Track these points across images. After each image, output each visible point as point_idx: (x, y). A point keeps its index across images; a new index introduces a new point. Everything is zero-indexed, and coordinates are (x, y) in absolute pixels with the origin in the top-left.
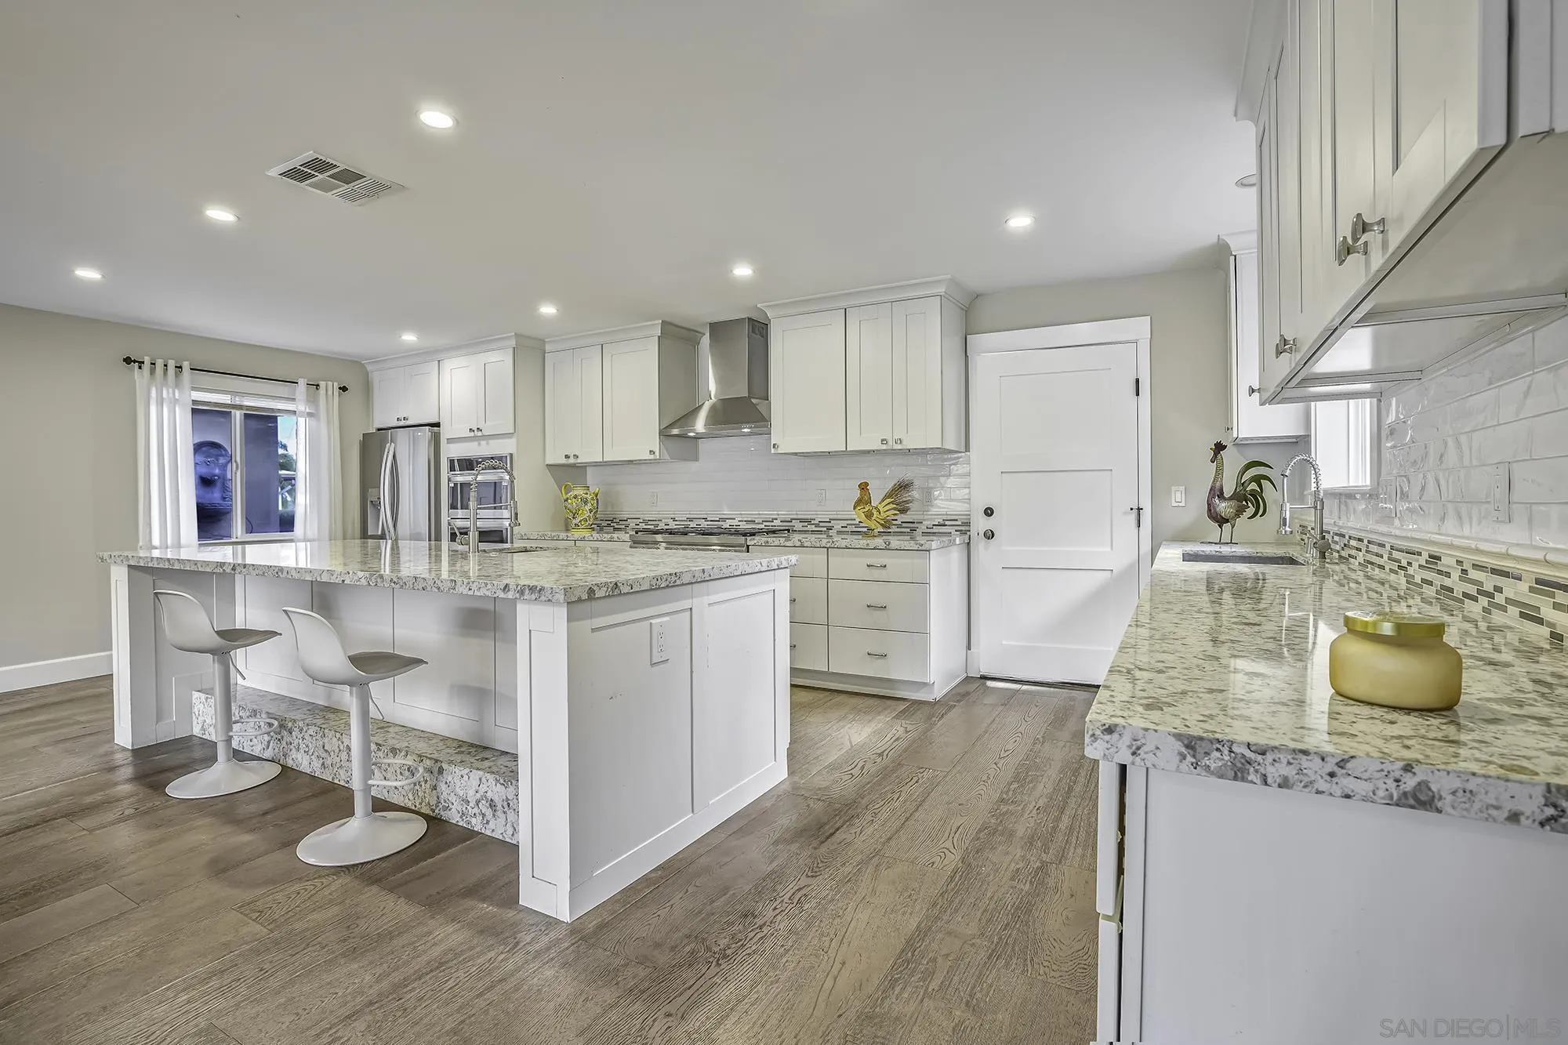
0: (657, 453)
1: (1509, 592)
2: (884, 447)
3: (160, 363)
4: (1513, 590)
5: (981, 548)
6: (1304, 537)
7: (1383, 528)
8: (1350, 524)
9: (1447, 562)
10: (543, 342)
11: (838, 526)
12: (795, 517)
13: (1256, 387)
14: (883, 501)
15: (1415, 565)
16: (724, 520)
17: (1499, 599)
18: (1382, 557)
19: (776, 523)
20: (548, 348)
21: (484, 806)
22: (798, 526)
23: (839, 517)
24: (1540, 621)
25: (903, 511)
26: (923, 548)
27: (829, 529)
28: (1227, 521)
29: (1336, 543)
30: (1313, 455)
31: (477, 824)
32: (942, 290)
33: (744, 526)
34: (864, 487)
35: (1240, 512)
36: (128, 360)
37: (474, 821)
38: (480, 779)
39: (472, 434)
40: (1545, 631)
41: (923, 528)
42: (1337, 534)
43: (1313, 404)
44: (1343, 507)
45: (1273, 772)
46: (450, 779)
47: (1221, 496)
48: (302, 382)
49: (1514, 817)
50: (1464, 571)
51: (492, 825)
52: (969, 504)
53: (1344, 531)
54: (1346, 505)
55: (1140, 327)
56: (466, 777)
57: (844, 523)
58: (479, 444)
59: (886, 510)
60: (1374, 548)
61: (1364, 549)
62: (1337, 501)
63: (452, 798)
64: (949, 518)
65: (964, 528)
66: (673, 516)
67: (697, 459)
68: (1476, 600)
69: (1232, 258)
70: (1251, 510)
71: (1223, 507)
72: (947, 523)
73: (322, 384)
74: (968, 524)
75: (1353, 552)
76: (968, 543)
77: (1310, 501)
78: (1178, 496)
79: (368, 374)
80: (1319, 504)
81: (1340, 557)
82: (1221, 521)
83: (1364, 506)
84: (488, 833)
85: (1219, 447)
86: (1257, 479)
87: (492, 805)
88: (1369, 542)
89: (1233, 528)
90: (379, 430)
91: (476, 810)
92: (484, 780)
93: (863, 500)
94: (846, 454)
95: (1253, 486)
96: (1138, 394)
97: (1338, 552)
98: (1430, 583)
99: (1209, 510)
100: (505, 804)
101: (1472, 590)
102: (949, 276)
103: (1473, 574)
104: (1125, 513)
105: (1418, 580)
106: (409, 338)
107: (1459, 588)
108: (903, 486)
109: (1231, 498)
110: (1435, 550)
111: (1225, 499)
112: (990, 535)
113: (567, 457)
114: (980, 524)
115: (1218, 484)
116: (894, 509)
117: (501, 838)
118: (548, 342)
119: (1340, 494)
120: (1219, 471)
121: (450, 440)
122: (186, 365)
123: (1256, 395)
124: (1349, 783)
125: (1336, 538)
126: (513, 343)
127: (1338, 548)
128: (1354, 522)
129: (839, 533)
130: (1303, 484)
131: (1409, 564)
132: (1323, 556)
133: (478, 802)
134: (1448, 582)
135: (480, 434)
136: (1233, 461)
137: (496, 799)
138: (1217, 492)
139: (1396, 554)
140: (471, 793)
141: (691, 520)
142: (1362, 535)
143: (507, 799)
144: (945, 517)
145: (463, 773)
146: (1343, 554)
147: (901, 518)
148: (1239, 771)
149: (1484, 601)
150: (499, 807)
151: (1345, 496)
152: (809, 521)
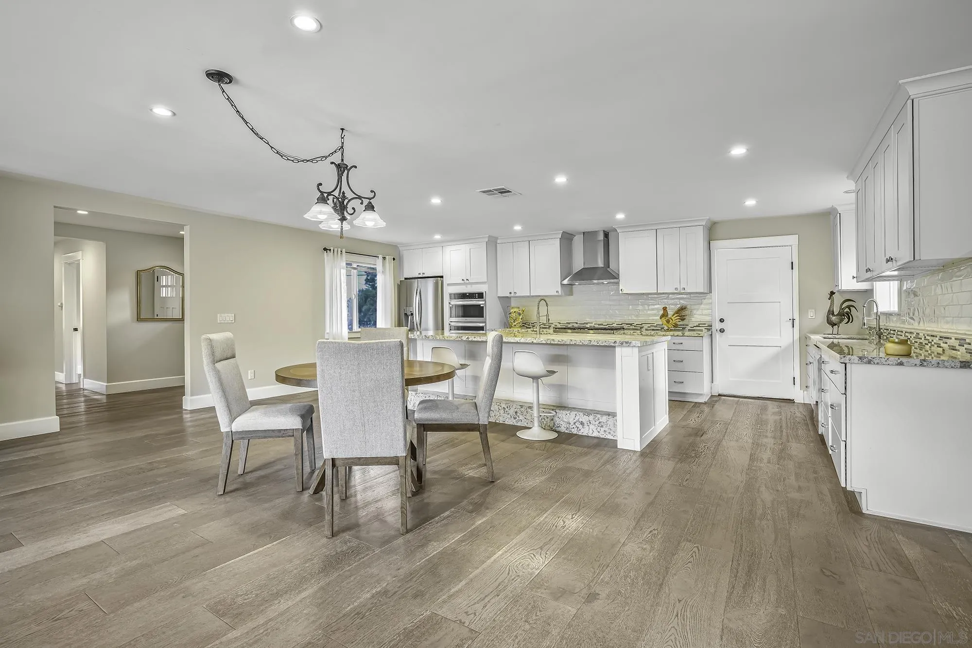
0: (560, 292)
1: (935, 341)
2: (676, 291)
3: (336, 250)
4: (936, 340)
5: (717, 336)
6: (870, 331)
7: (902, 326)
8: (890, 325)
9: (921, 335)
10: (497, 238)
11: (646, 326)
12: (624, 322)
13: (855, 276)
14: (674, 315)
15: (912, 337)
16: (587, 324)
17: (933, 343)
18: (902, 336)
19: (614, 325)
20: (498, 241)
21: (578, 424)
22: (626, 327)
23: (646, 322)
24: (940, 347)
25: (683, 320)
26: (700, 335)
27: (641, 328)
28: (836, 325)
29: (885, 333)
30: (875, 298)
31: (575, 431)
32: (704, 223)
33: (597, 326)
34: (665, 309)
35: (841, 321)
36: (325, 249)
37: (573, 430)
38: (576, 414)
39: (463, 282)
40: (942, 349)
41: (688, 328)
42: (885, 329)
43: (875, 283)
44: (888, 319)
45: (876, 362)
46: (560, 415)
47: (833, 314)
48: (381, 257)
49: (916, 365)
50: (925, 337)
51: (582, 431)
52: (712, 316)
53: (888, 328)
54: (889, 317)
55: (793, 240)
56: (568, 415)
57: (649, 325)
58: (467, 287)
59: (675, 319)
60: (899, 333)
61: (896, 334)
62: (885, 317)
63: (562, 423)
64: (702, 323)
65: (709, 328)
66: (559, 322)
67: (572, 295)
68: (927, 345)
69: (839, 215)
70: (846, 320)
71: (834, 318)
72: (700, 325)
73: (387, 257)
74: (711, 326)
75: (892, 336)
76: (711, 335)
77: (874, 317)
78: (811, 314)
79: (400, 251)
80: (878, 316)
81: (887, 338)
82: (833, 325)
83: (896, 319)
84: (580, 434)
85: (832, 293)
86: (849, 307)
87: (582, 423)
88: (898, 331)
89: (838, 327)
90: (406, 279)
91: (574, 426)
92: (578, 415)
93: (664, 315)
94: (657, 294)
95: (847, 310)
96: (792, 269)
97: (886, 336)
98: (917, 342)
99: (828, 320)
100: (588, 423)
101: (927, 342)
102: (708, 218)
103: (927, 337)
104: (787, 321)
105: (913, 342)
106: (438, 237)
107: (924, 342)
108: (683, 309)
109: (837, 315)
110: (918, 331)
111: (835, 315)
112: (722, 331)
113: (510, 293)
114: (717, 326)
115: (832, 309)
116: (679, 319)
117: (587, 435)
118: (500, 239)
119: (887, 314)
120: (832, 304)
121: (448, 285)
122: (344, 251)
123: (855, 279)
124: (889, 362)
125: (885, 331)
126: (487, 240)
127: (886, 334)
128: (893, 324)
129: (646, 330)
130: (870, 309)
131: (911, 337)
132: (880, 337)
133: (575, 423)
134: (921, 341)
135: (468, 282)
136: (838, 299)
137: (584, 421)
138: (831, 312)
139: (907, 334)
140: (572, 419)
141: (569, 323)
142: (895, 329)
143: (589, 421)
144: (700, 323)
145: (567, 413)
146: (888, 336)
147: (681, 323)
148: (869, 362)
149: (929, 344)
150: (586, 424)
151: (888, 315)
152: (631, 325)
